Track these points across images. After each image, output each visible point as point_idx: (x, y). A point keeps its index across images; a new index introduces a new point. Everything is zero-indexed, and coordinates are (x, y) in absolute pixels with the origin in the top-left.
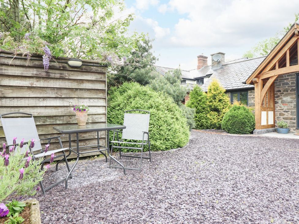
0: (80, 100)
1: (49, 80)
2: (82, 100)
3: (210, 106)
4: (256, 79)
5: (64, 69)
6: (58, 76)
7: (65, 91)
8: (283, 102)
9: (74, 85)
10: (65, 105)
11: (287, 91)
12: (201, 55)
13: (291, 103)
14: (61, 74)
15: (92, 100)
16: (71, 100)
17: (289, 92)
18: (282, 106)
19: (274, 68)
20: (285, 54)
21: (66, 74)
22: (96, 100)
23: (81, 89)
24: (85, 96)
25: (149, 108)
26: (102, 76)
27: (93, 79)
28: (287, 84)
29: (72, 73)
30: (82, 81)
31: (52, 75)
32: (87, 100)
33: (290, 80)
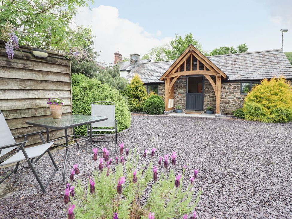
0: (45, 92)
1: (10, 70)
2: (48, 92)
3: (134, 95)
4: (167, 78)
5: (28, 59)
6: (21, 66)
7: (29, 83)
8: (179, 93)
9: (39, 77)
10: (30, 97)
11: (182, 86)
12: (117, 52)
13: (183, 94)
14: (24, 64)
15: (57, 92)
16: (36, 92)
17: (182, 87)
18: (178, 95)
19: (177, 71)
20: (184, 63)
21: (30, 64)
22: (61, 92)
23: (46, 81)
24: (51, 88)
25: (105, 99)
26: (67, 69)
27: (59, 71)
28: (182, 82)
29: (36, 64)
30: (47, 73)
31: (14, 65)
32: (53, 92)
33: (183, 79)
